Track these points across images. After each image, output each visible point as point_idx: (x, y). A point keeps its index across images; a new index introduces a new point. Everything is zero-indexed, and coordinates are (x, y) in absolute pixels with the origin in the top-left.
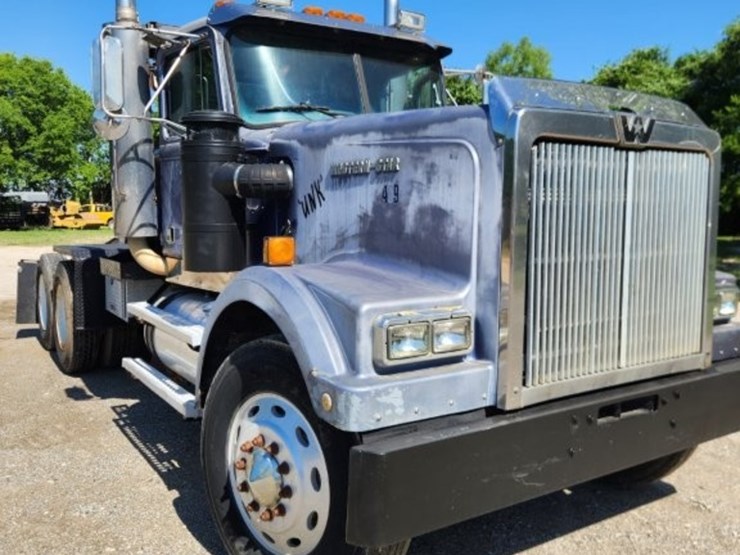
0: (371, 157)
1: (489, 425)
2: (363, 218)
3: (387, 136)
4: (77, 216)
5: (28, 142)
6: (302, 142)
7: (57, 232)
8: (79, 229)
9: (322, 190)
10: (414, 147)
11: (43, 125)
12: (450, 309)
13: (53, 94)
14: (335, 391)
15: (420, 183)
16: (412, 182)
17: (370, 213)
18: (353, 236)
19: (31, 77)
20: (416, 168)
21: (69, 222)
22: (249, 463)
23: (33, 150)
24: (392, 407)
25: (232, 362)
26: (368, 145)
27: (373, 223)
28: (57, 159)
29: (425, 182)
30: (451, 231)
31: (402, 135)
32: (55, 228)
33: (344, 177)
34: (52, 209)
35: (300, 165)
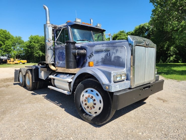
0: (104, 48)
1: (129, 91)
2: (102, 59)
3: (107, 45)
4: (13, 62)
5: (2, 46)
6: (88, 46)
7: (9, 65)
8: (14, 64)
9: (93, 54)
10: (113, 46)
11: (5, 43)
12: (123, 72)
13: (7, 37)
14: (109, 86)
15: (115, 52)
16: (113, 52)
17: (104, 58)
18: (100, 62)
19: (2, 33)
20: (114, 50)
21: (11, 63)
22: (87, 100)
23: (3, 48)
24: (117, 88)
25: (81, 83)
26: (103, 46)
27: (104, 59)
28: (8, 50)
29: (116, 52)
30: (121, 60)
31: (111, 45)
32: (8, 64)
33: (98, 52)
34: (7, 60)
35: (88, 50)
